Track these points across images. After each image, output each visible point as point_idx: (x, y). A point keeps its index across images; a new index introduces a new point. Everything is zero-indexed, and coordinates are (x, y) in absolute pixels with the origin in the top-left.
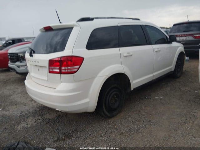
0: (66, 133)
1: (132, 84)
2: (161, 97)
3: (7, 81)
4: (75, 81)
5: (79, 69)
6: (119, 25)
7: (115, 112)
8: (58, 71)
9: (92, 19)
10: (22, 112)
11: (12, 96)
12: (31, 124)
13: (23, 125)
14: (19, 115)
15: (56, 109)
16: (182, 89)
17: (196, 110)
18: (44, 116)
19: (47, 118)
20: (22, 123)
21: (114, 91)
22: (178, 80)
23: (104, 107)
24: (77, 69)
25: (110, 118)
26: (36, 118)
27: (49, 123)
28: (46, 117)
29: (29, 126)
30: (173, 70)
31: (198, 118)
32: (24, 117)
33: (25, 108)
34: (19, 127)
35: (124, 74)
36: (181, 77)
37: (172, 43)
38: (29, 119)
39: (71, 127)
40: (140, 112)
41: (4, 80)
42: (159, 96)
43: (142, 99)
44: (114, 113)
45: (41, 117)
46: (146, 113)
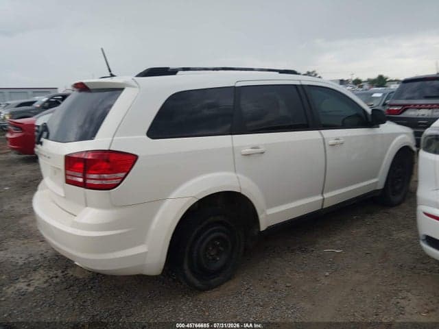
0: (97, 315)
1: (261, 217)
2: (337, 251)
3: (31, 181)
4: (113, 206)
5: (123, 179)
6: (238, 85)
7: (216, 279)
8: (81, 180)
9: (173, 72)
10: (31, 256)
11: (27, 218)
12: (36, 285)
13: (21, 285)
14: (21, 262)
15: (76, 263)
16: (396, 235)
17: (408, 291)
18: (68, 270)
19: (72, 276)
20: (19, 282)
21: (214, 231)
22: (392, 211)
23: (186, 266)
24: (120, 180)
25: (202, 290)
26: (51, 274)
27: (72, 288)
28: (71, 273)
29: (31, 289)
30: (380, 186)
31: (406, 314)
32: (28, 269)
33: (40, 246)
34: (10, 291)
35: (240, 193)
36: (403, 205)
37: (378, 127)
38: (37, 273)
39: (113, 303)
40: (276, 283)
41: (26, 179)
42: (332, 247)
43: (293, 251)
44: (212, 281)
45: (63, 272)
46: (288, 287)
